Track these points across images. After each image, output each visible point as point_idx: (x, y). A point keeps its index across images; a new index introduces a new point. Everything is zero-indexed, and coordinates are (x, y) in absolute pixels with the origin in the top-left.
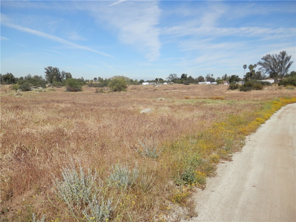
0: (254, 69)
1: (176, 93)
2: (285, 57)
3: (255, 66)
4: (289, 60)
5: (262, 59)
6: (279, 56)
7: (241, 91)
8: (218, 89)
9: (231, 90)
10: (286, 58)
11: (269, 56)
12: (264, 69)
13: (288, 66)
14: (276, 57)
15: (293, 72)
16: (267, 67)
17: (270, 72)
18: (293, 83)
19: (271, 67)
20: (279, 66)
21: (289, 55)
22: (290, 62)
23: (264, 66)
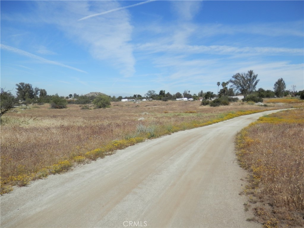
0: (226, 86)
1: (156, 108)
2: (253, 75)
3: (227, 83)
4: (256, 78)
5: (233, 77)
6: (247, 74)
7: (211, 106)
8: (192, 105)
9: (203, 106)
10: (254, 76)
11: (239, 74)
12: (234, 86)
13: (255, 84)
14: (245, 75)
15: (261, 88)
16: (237, 84)
17: (240, 89)
19: (240, 84)
20: (248, 83)
21: (256, 74)
22: (256, 80)
23: (235, 84)
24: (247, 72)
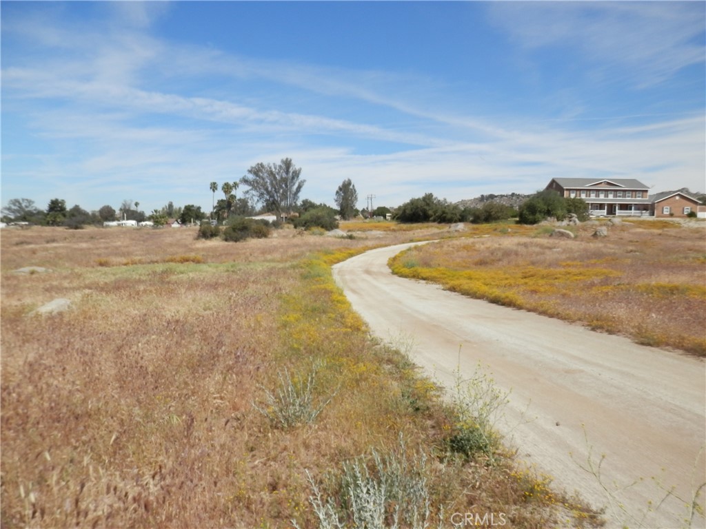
0: (233, 192)
2: (291, 170)
3: (236, 185)
4: (298, 177)
5: (250, 171)
6: (280, 167)
7: (226, 240)
9: (204, 240)
10: (293, 172)
11: (262, 165)
12: (254, 192)
13: (297, 189)
14: (275, 168)
15: (307, 200)
16: (260, 189)
17: (267, 200)
18: (321, 223)
19: (266, 189)
20: (282, 188)
21: (297, 168)
22: (300, 180)
23: (255, 188)
24: (279, 163)
